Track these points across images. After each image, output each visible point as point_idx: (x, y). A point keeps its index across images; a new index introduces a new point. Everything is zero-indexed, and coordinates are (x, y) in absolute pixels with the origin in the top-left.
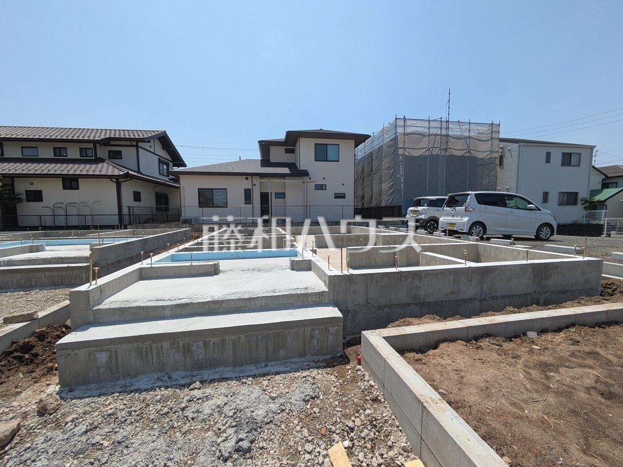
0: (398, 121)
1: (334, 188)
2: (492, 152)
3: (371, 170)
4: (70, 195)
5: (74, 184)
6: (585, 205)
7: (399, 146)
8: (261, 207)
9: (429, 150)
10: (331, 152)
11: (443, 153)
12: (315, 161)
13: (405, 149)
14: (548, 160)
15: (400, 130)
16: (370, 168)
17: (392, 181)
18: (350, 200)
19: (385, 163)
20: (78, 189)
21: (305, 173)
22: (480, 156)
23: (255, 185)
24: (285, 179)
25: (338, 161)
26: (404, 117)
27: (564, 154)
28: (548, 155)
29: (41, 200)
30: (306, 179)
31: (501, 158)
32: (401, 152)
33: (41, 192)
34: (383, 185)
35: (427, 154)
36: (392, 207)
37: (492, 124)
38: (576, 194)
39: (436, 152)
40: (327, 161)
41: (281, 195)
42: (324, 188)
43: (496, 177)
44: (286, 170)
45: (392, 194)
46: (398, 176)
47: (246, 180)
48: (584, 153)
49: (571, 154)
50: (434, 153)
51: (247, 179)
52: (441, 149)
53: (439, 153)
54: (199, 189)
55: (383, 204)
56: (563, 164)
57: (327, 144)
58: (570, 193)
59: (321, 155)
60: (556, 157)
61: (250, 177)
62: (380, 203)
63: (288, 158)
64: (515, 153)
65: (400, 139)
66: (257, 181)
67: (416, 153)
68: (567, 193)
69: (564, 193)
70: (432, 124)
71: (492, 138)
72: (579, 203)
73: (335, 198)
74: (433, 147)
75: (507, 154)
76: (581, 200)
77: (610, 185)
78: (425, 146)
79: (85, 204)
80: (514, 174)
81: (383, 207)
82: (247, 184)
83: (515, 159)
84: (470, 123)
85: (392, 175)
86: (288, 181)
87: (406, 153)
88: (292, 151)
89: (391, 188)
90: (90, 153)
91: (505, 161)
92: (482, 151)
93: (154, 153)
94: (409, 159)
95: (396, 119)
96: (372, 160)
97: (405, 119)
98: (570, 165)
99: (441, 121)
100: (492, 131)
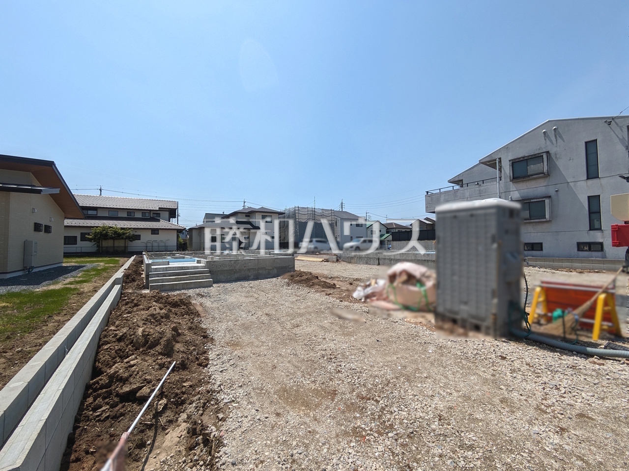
2: (332, 220)
4: (155, 237)
5: (156, 232)
9: (308, 219)
13: (299, 219)
15: (297, 211)
20: (158, 234)
29: (140, 239)
32: (297, 220)
33: (140, 235)
52: (313, 219)
57: (267, 216)
63: (248, 220)
65: (297, 214)
67: (303, 221)
70: (309, 210)
71: (332, 215)
74: (310, 219)
75: (338, 221)
78: (306, 218)
79: (161, 241)
84: (322, 209)
87: (299, 221)
88: (248, 216)
90: (147, 215)
94: (301, 223)
95: (295, 207)
97: (298, 207)
99: (312, 208)
100: (331, 212)
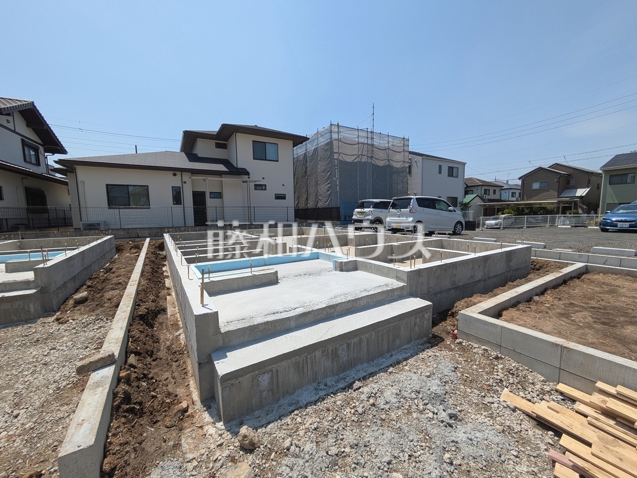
0: (333, 127)
1: (274, 188)
2: (404, 162)
3: (306, 172)
6: (462, 207)
7: (334, 151)
8: (194, 209)
9: (359, 156)
10: (270, 150)
11: (370, 161)
12: (254, 159)
13: (339, 154)
14: (440, 172)
15: (335, 136)
16: (304, 170)
17: (329, 183)
18: (290, 202)
19: (321, 166)
21: (244, 172)
22: (397, 165)
23: (185, 183)
24: (222, 177)
25: (278, 161)
26: (338, 124)
27: (449, 167)
28: (440, 166)
30: (245, 178)
31: (410, 167)
32: (336, 156)
34: (319, 187)
35: (357, 160)
36: (330, 208)
37: (404, 138)
38: (457, 198)
39: (364, 159)
40: (266, 160)
41: (218, 195)
42: (264, 187)
43: (407, 183)
44: (221, 168)
45: (330, 195)
46: (335, 179)
47: (173, 176)
48: (460, 167)
49: (453, 168)
50: (363, 161)
51: (175, 175)
52: (368, 157)
53: (366, 160)
54: (107, 185)
55: (321, 205)
56: (449, 176)
57: (265, 143)
58: (453, 197)
59: (260, 153)
60: (445, 171)
61: (179, 174)
62: (317, 204)
63: (219, 154)
64: (420, 164)
65: (335, 143)
66: (186, 177)
67: (349, 159)
68: (452, 197)
69: (449, 197)
70: (361, 134)
71: (404, 151)
72: (458, 205)
73: (276, 199)
74: (362, 155)
75: (414, 165)
76: (459, 203)
77: (469, 192)
78: (356, 153)
80: (420, 180)
81: (320, 208)
82: (176, 181)
83: (420, 169)
84: (388, 136)
85: (328, 178)
86: (226, 180)
87: (340, 158)
88: (224, 146)
89: (328, 190)
91: (413, 170)
92: (398, 161)
93: (14, 132)
94: (343, 163)
95: (331, 125)
96: (306, 161)
98: (452, 176)
99: (367, 131)
100: (404, 144)
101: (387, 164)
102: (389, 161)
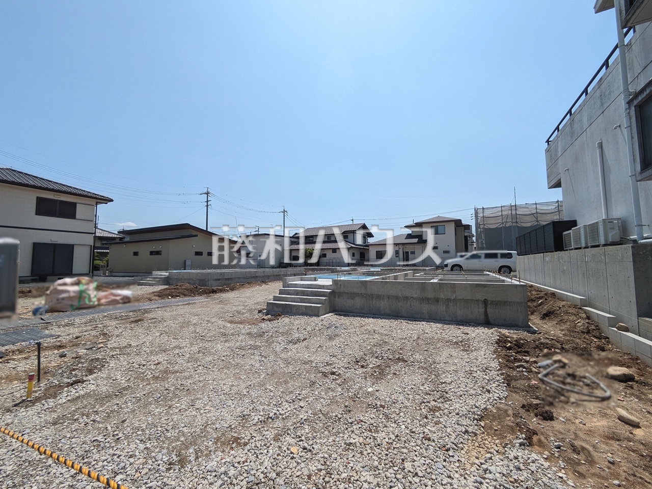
0: (478, 210)
7: (480, 224)
9: (503, 223)
11: (514, 224)
13: (484, 225)
15: (480, 215)
26: (484, 207)
32: (482, 226)
35: (501, 226)
39: (508, 224)
50: (507, 226)
52: (512, 222)
53: (511, 225)
57: (438, 226)
65: (481, 219)
67: (494, 226)
71: (559, 211)
73: (444, 253)
74: (506, 222)
78: (499, 222)
87: (485, 227)
94: (488, 230)
99: (511, 206)
100: (558, 206)
101: (536, 223)
102: (537, 221)
